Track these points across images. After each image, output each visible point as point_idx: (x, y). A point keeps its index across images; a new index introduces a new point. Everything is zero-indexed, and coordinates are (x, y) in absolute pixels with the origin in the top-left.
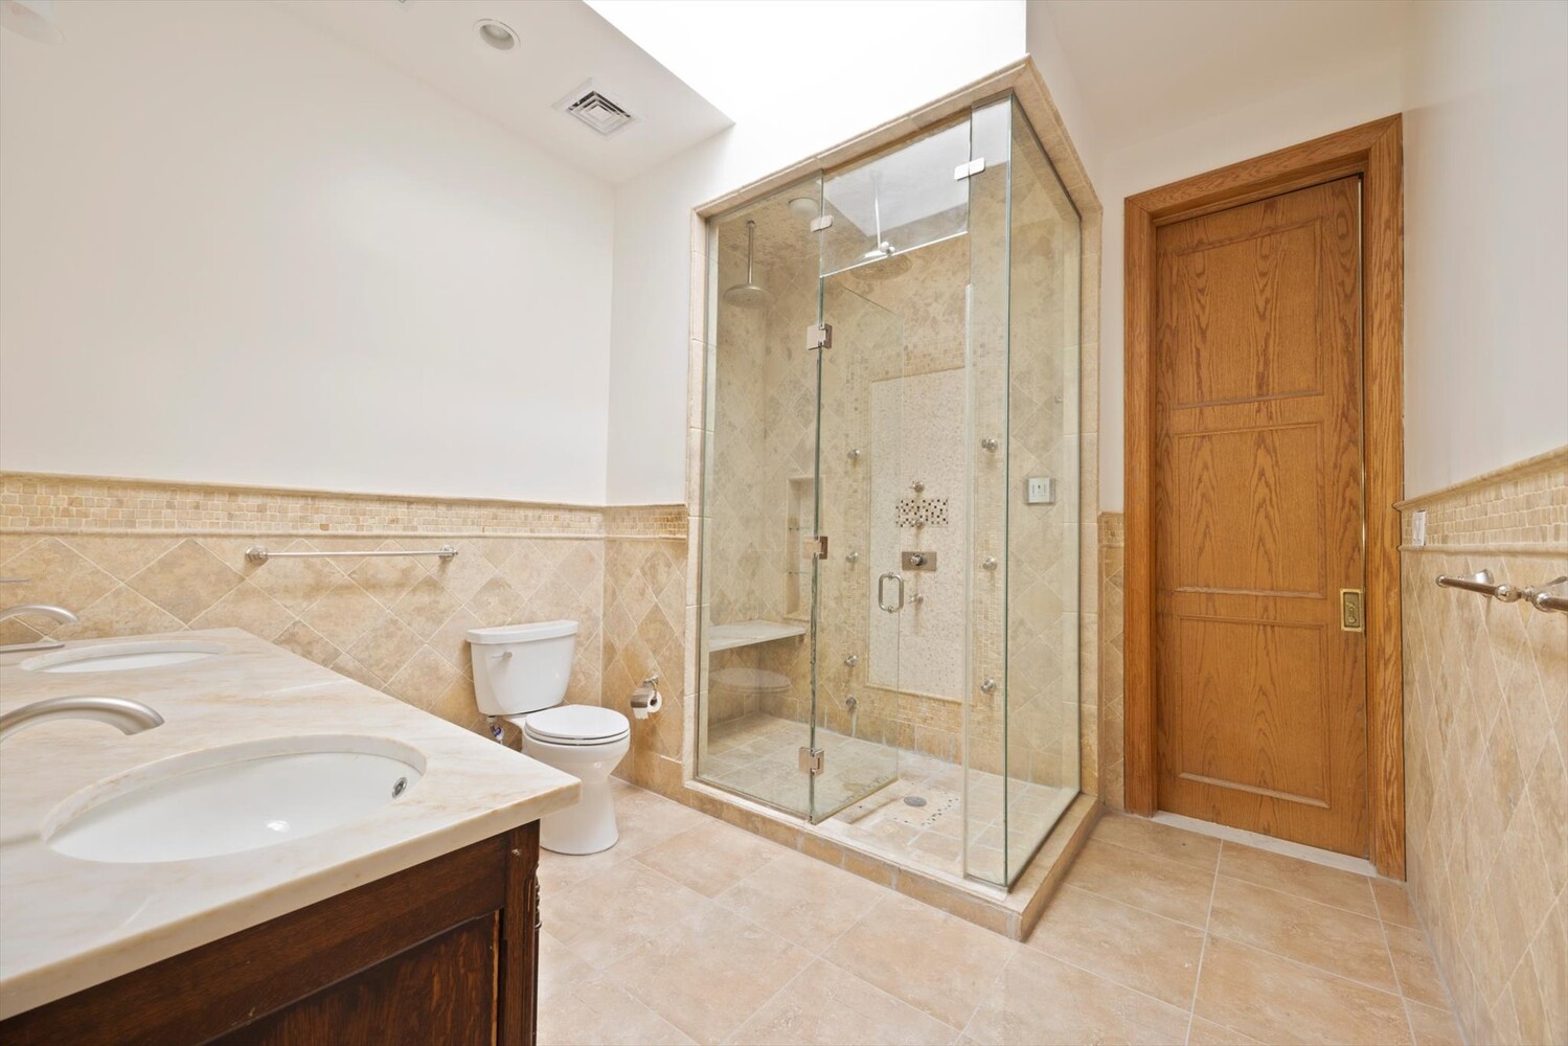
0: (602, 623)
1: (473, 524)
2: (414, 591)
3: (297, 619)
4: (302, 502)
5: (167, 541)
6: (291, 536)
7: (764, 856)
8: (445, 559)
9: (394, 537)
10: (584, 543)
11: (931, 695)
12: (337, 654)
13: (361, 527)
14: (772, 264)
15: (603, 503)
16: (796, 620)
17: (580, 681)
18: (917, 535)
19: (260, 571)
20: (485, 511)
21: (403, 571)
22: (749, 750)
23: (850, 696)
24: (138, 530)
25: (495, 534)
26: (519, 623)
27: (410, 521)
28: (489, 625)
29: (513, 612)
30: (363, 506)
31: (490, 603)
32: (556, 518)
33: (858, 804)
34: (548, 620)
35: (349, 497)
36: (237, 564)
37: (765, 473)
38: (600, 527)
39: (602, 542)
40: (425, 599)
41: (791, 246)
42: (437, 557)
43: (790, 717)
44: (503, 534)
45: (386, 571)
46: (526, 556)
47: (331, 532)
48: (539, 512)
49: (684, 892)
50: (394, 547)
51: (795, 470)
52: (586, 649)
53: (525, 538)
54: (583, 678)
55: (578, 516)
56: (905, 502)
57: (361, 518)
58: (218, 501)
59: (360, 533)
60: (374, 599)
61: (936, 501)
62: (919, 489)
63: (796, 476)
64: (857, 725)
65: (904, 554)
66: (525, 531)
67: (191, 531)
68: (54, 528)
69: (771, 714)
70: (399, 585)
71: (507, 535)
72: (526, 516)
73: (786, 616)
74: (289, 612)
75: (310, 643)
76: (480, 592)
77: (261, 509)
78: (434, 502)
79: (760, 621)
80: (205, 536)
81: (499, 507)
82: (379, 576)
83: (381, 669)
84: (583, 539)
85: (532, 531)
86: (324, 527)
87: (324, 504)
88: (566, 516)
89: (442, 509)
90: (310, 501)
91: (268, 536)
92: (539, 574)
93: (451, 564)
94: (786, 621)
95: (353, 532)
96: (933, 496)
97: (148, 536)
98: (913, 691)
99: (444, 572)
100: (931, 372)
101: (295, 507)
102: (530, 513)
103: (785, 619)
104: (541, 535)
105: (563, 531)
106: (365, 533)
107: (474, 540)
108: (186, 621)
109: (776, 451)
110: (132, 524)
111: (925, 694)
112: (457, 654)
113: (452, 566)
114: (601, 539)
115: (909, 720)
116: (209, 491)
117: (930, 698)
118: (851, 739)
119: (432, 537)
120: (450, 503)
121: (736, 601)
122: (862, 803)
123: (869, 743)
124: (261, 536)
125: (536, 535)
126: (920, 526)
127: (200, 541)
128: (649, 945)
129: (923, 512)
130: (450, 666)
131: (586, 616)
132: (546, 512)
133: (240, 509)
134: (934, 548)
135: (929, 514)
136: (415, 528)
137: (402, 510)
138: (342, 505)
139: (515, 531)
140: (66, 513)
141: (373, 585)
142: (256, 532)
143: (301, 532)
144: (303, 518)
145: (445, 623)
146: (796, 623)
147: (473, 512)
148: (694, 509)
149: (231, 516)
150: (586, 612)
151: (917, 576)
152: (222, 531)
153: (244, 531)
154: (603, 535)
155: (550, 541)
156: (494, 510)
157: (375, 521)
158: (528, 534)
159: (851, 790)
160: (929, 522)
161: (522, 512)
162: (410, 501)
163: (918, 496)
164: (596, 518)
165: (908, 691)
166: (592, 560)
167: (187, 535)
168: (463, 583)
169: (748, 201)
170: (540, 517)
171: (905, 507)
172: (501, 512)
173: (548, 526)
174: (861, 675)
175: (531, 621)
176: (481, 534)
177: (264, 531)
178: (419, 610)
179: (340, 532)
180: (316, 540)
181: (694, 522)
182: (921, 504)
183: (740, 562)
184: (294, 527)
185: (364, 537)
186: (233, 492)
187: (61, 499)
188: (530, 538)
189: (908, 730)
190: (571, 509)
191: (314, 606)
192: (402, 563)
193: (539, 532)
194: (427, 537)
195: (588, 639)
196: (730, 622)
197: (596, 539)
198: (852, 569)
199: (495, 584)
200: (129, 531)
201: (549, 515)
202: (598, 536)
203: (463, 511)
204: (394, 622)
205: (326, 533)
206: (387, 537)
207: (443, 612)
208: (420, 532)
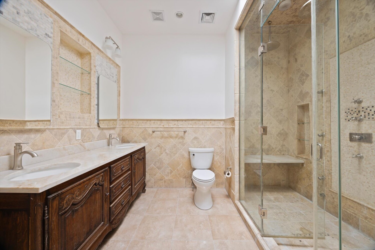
0: (224, 150)
1: (190, 124)
2: (179, 138)
3: (160, 142)
4: (160, 121)
5: (143, 128)
6: (158, 127)
7: (242, 237)
8: (185, 132)
9: (175, 128)
10: (219, 129)
11: (369, 206)
12: (166, 150)
13: (169, 126)
14: (289, 31)
15: (224, 118)
16: (300, 157)
17: (218, 164)
18: (358, 125)
19: (154, 134)
20: (193, 122)
21: (177, 135)
22: (273, 199)
23: (323, 192)
24: (140, 127)
25: (195, 127)
26: (202, 148)
27: (178, 124)
28: (195, 147)
29: (200, 145)
30: (169, 122)
31: (194, 142)
32: (210, 123)
33: (300, 239)
34: (209, 148)
35: (167, 120)
36: (151, 132)
37: (289, 104)
38: (223, 124)
39: (224, 128)
40: (181, 140)
41: (292, 21)
42: (183, 132)
43: (299, 192)
44: (197, 127)
45: (173, 134)
46: (203, 132)
47: (164, 127)
48: (206, 121)
49: (209, 233)
50: (175, 129)
51: (299, 102)
52: (220, 156)
53: (203, 128)
54: (219, 163)
55: (217, 122)
56: (351, 109)
57: (169, 124)
58: (148, 122)
59: (169, 127)
60: (172, 140)
61: (371, 107)
62: (359, 102)
63: (300, 104)
64: (326, 205)
65: (351, 134)
66: (203, 126)
67: (145, 127)
68: (131, 127)
69: (293, 189)
70: (176, 137)
71: (198, 127)
72: (203, 122)
73: (297, 155)
74: (158, 141)
75: (161, 147)
76: (192, 140)
77: (154, 123)
78: (182, 120)
79: (288, 156)
80: (147, 128)
81: (196, 121)
82: (173, 135)
83: (173, 154)
84: (218, 128)
85: (204, 126)
86: (163, 126)
87: (163, 122)
88: (213, 122)
89: (184, 122)
90: (161, 121)
91: (155, 128)
92: (206, 137)
93: (186, 133)
94: (297, 157)
95: (168, 127)
96: (368, 105)
97: (140, 128)
98: (358, 201)
99: (184, 135)
100: (365, 42)
101: (159, 122)
102: (204, 122)
103: (296, 156)
104: (207, 127)
105: (212, 126)
106: (170, 127)
107: (191, 128)
108: (145, 141)
109: (292, 96)
110: (139, 126)
111: (366, 205)
112: (188, 153)
113: (186, 134)
114: (223, 128)
115: (355, 214)
116: (147, 120)
117: (369, 208)
118: (323, 211)
119: (182, 128)
120: (185, 120)
121: (276, 148)
122: (302, 240)
123: (332, 215)
124: (154, 128)
125: (205, 127)
126: (360, 120)
127: (146, 128)
128: (187, 242)
129: (363, 114)
130: (186, 155)
131: (220, 148)
132: (208, 121)
133: (151, 123)
134: (370, 131)
135: (367, 114)
136: (179, 126)
137: (176, 122)
138: (166, 122)
139: (200, 126)
140: (132, 124)
141: (171, 137)
142: (153, 127)
143: (160, 127)
144: (160, 124)
145: (185, 146)
146: (301, 158)
147: (190, 122)
148: (237, 119)
149: (150, 124)
150: (220, 147)
151: (359, 145)
152: (149, 127)
153: (152, 127)
154: (224, 127)
155: (209, 128)
156: (195, 121)
157: (172, 125)
158: (203, 127)
159: (302, 231)
160: (367, 118)
161: (202, 122)
162: (178, 120)
163: (359, 105)
164: (222, 122)
165: (355, 200)
166: (221, 133)
167: (145, 128)
168: (189, 137)
169: (246, 16)
170: (206, 123)
171: (351, 112)
172: (197, 122)
173: (208, 125)
174: (328, 185)
175: (204, 147)
176: (192, 127)
177: (154, 127)
178: (180, 143)
179: (166, 127)
180: (162, 128)
181: (237, 122)
182: (361, 109)
183: (277, 135)
184: (159, 126)
185: (169, 128)
186: (150, 120)
187: (131, 122)
188: (204, 128)
189: (355, 219)
190: (215, 120)
191: (162, 140)
192: (176, 133)
193: (206, 126)
194: (181, 128)
195: (220, 154)
196: (274, 155)
197: (222, 128)
198: (322, 140)
199: (196, 138)
200: (138, 127)
201: (209, 122)
202: (223, 127)
203: (188, 122)
204: (175, 145)
205: (163, 127)
206: (174, 128)
207: (184, 143)
208: (180, 127)
